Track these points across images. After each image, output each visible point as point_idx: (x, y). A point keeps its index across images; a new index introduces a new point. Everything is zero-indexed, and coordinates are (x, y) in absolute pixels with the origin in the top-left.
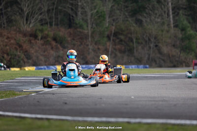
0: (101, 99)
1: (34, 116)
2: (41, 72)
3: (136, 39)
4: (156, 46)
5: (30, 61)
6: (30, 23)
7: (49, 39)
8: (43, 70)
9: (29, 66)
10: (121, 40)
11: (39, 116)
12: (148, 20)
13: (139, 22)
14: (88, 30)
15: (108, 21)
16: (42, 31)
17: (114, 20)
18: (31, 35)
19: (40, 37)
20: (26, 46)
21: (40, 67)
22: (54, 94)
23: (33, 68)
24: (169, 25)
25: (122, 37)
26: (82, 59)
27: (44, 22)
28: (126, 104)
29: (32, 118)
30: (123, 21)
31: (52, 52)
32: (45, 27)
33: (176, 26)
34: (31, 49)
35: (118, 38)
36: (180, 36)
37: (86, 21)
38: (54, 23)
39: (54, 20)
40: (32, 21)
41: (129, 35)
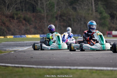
0: (53, 55)
1: (13, 65)
2: (17, 39)
3: (73, 19)
4: (85, 23)
5: (10, 32)
6: (10, 9)
7: (21, 19)
8: (18, 38)
9: (10, 35)
10: (64, 20)
11: (17, 65)
12: (80, 8)
13: (75, 9)
14: (44, 14)
15: (56, 8)
16: (17, 14)
17: (59, 8)
18: (10, 17)
19: (16, 18)
20: (7, 23)
21: (16, 36)
22: (25, 52)
23: (12, 37)
24: (92, 10)
25: (65, 18)
26: (41, 31)
27: (18, 9)
28: (68, 58)
29: (12, 67)
30: (65, 8)
31: (23, 27)
32: (18, 12)
33: (96, 11)
34: (11, 25)
35: (62, 19)
36: (99, 17)
37: (43, 8)
38: (24, 10)
39: (24, 8)
40: (11, 9)
41: (69, 17)
